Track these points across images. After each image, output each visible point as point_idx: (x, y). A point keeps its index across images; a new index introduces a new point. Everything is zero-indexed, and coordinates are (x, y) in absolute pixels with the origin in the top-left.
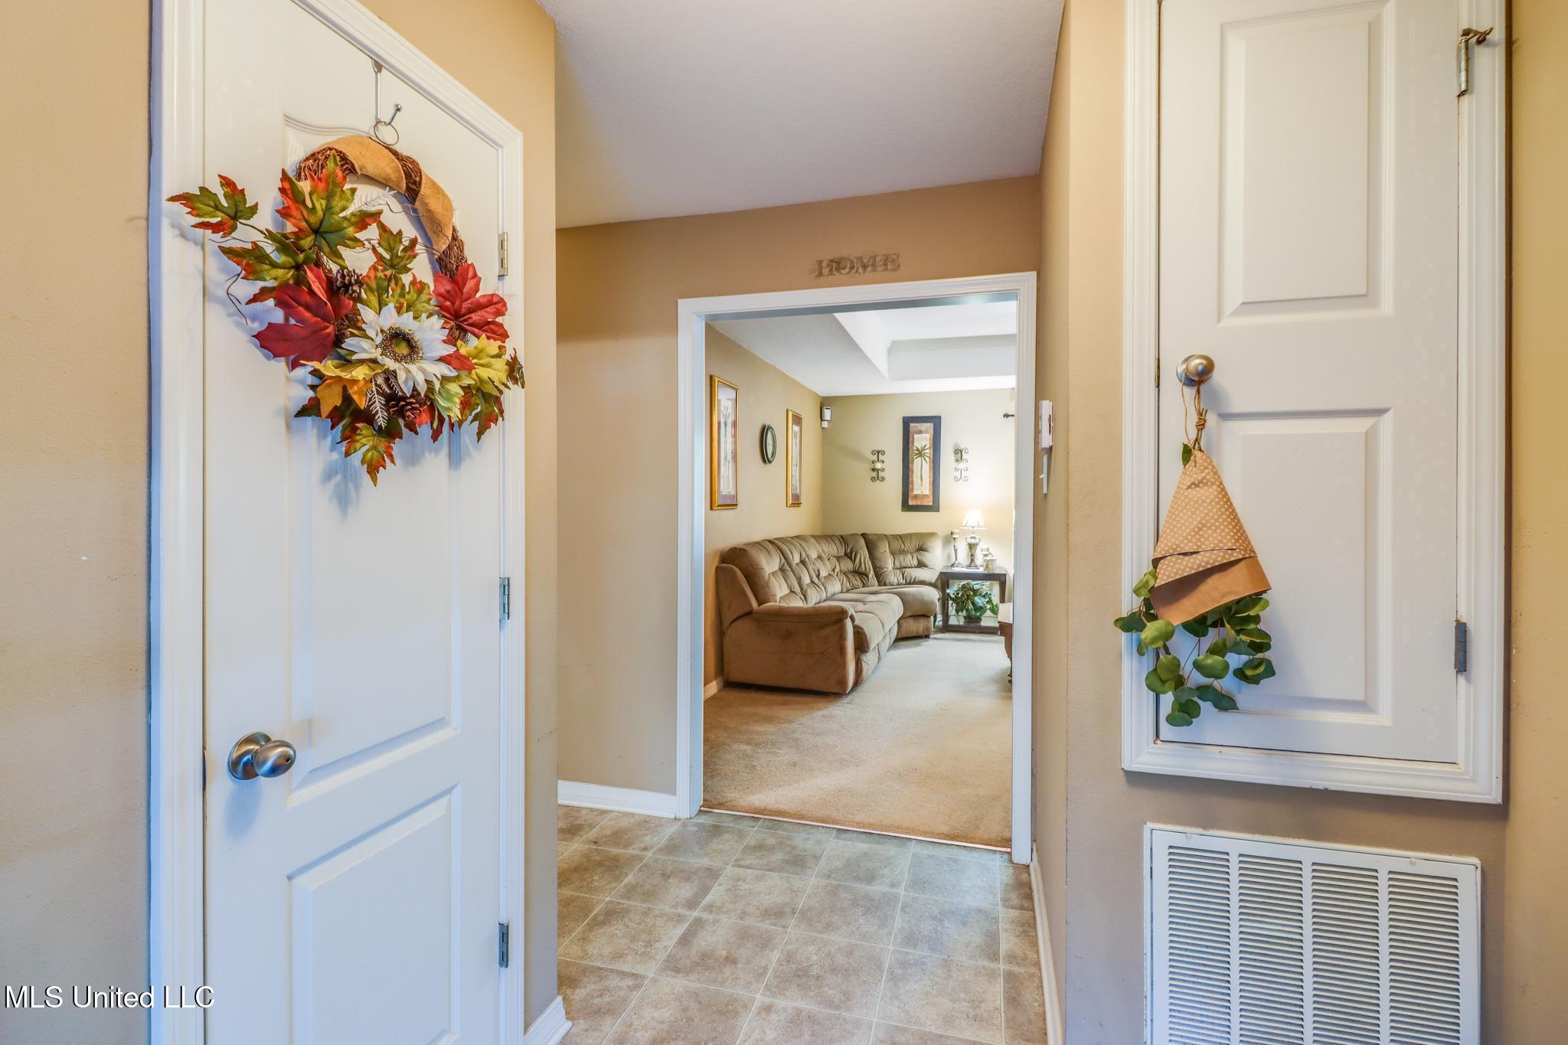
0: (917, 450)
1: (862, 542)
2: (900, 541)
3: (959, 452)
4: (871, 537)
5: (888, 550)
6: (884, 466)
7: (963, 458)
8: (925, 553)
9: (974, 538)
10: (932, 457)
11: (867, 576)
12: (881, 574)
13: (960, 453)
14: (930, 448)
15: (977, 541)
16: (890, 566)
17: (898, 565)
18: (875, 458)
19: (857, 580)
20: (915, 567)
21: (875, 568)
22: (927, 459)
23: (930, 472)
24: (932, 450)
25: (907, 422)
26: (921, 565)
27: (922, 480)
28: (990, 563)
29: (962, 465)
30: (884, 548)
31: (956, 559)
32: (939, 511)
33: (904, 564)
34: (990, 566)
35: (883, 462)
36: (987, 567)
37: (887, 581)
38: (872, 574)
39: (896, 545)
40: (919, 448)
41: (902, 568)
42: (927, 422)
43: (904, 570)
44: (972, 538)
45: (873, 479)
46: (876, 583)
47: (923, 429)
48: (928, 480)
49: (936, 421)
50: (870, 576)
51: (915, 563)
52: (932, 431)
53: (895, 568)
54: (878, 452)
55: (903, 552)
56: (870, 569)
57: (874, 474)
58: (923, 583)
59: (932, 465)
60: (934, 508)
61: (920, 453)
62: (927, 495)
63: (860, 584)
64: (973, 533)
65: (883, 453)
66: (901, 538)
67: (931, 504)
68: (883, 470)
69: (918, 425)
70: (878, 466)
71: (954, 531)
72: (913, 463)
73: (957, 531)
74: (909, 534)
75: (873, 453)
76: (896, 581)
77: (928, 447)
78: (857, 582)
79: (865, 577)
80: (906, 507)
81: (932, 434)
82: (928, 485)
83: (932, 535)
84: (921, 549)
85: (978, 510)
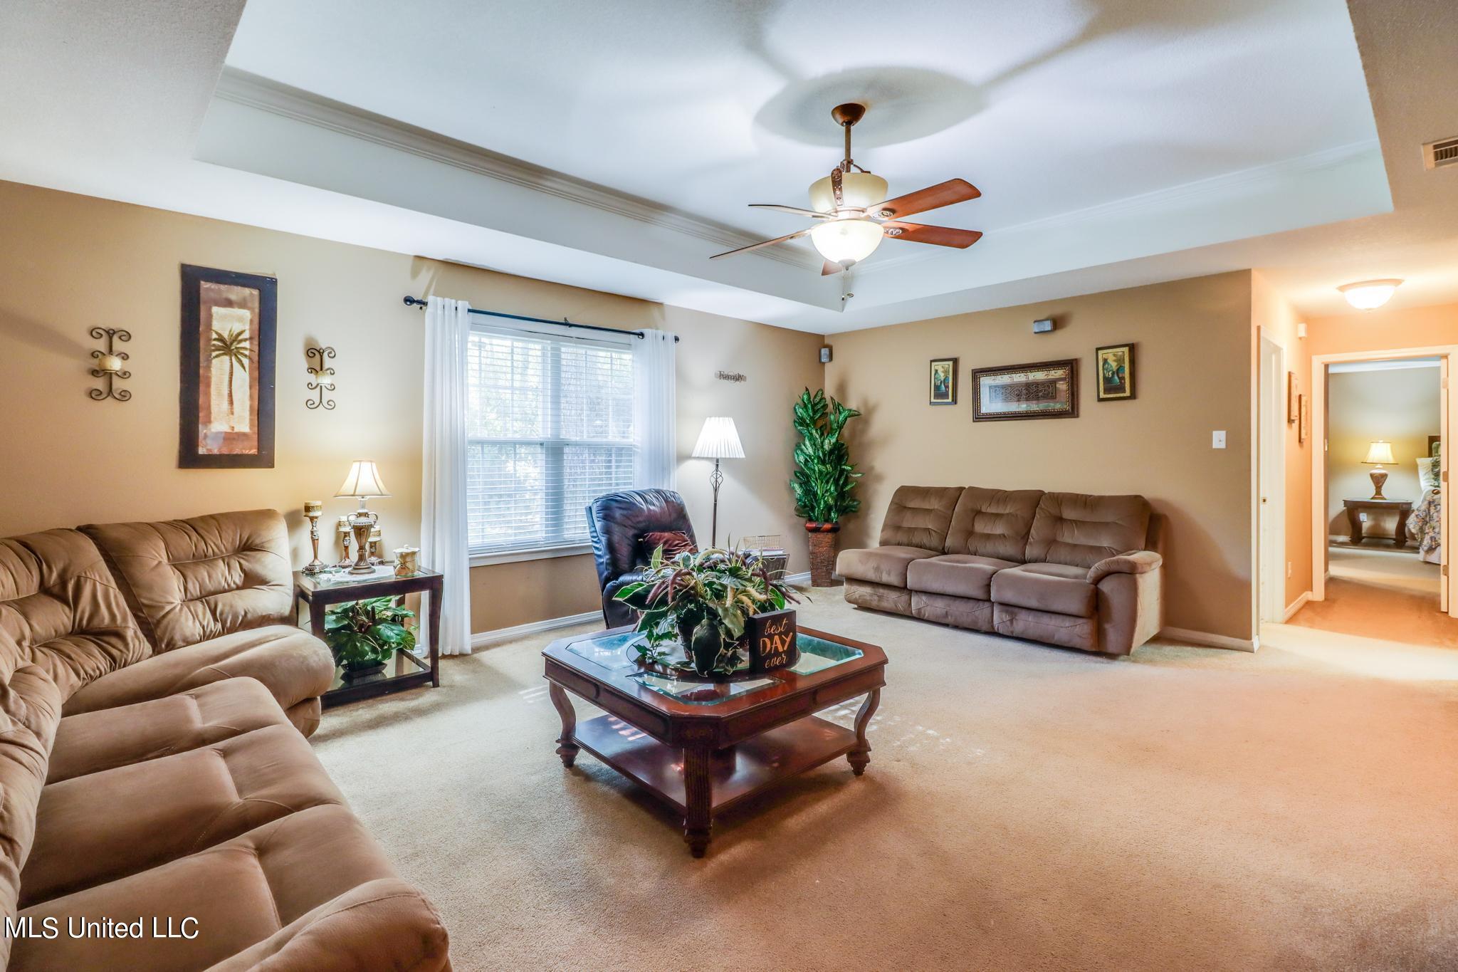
0: (221, 339)
1: (91, 551)
2: (195, 536)
3: (316, 356)
4: (114, 534)
5: (165, 560)
6: (128, 365)
7: (326, 366)
8: (259, 554)
9: (366, 515)
10: (256, 358)
11: (120, 636)
12: (159, 622)
13: (318, 356)
14: (251, 338)
15: (371, 520)
16: (176, 597)
17: (194, 589)
18: (101, 345)
19: (90, 655)
20: (238, 588)
21: (137, 608)
22: (246, 361)
23: (251, 387)
24: (256, 342)
25: (192, 279)
26: (252, 580)
27: (231, 402)
28: (408, 559)
29: (325, 380)
30: (155, 556)
31: (316, 557)
32: (272, 466)
33: (210, 586)
34: (409, 565)
35: (125, 357)
36: (403, 566)
37: (177, 637)
38: (132, 629)
39: (186, 544)
40: (226, 335)
41: (205, 596)
42: (244, 285)
43: (212, 599)
44: (360, 515)
45: (94, 395)
46: (148, 648)
47: (233, 297)
48: (248, 403)
49: (265, 288)
50: (130, 634)
51: (238, 578)
52: (256, 305)
53: (188, 600)
54: (111, 334)
55: (204, 559)
56: (125, 619)
57: (99, 384)
58: (265, 620)
59: (256, 374)
60: (262, 458)
61: (228, 347)
62: (244, 435)
63: (103, 663)
64: (363, 507)
65: (128, 337)
66: (193, 526)
67: (254, 451)
68: (125, 375)
69: (223, 287)
70: (115, 364)
71: (313, 503)
72: (208, 367)
73: (318, 503)
74: (212, 517)
75: (94, 332)
76: (198, 631)
77: (246, 335)
78: (95, 660)
79: (114, 640)
80: (190, 456)
81: (257, 310)
82: (247, 414)
83: (267, 515)
84: (248, 547)
85: (374, 465)
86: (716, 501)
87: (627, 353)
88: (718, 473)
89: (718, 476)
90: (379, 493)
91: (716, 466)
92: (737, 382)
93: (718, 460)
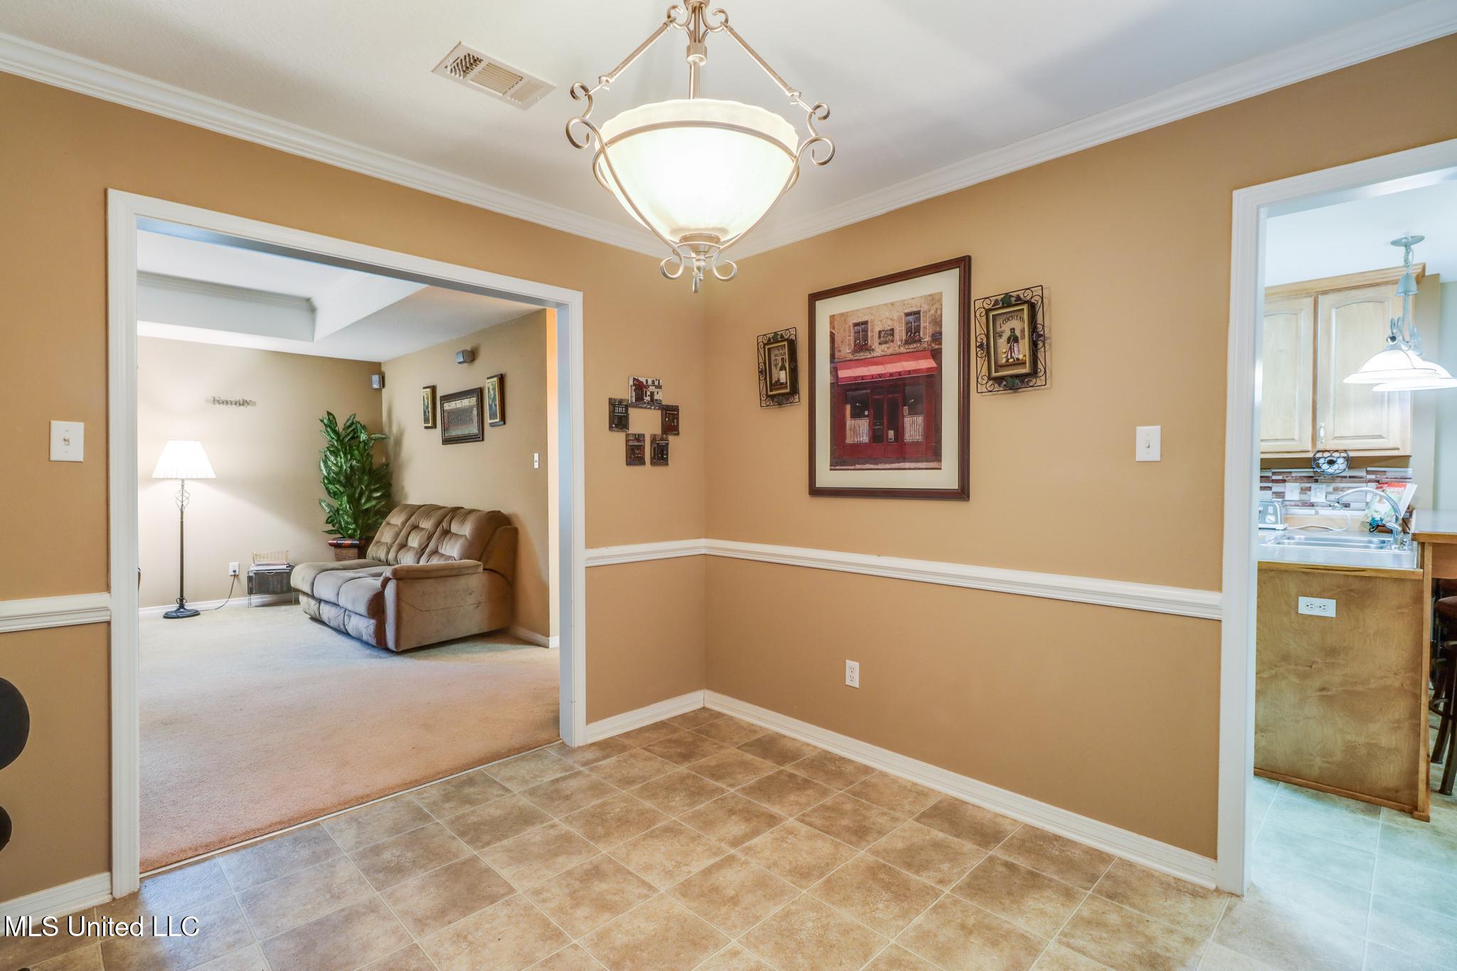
88: (184, 491)
89: (185, 494)
91: (183, 486)
92: (242, 407)
93: (183, 481)
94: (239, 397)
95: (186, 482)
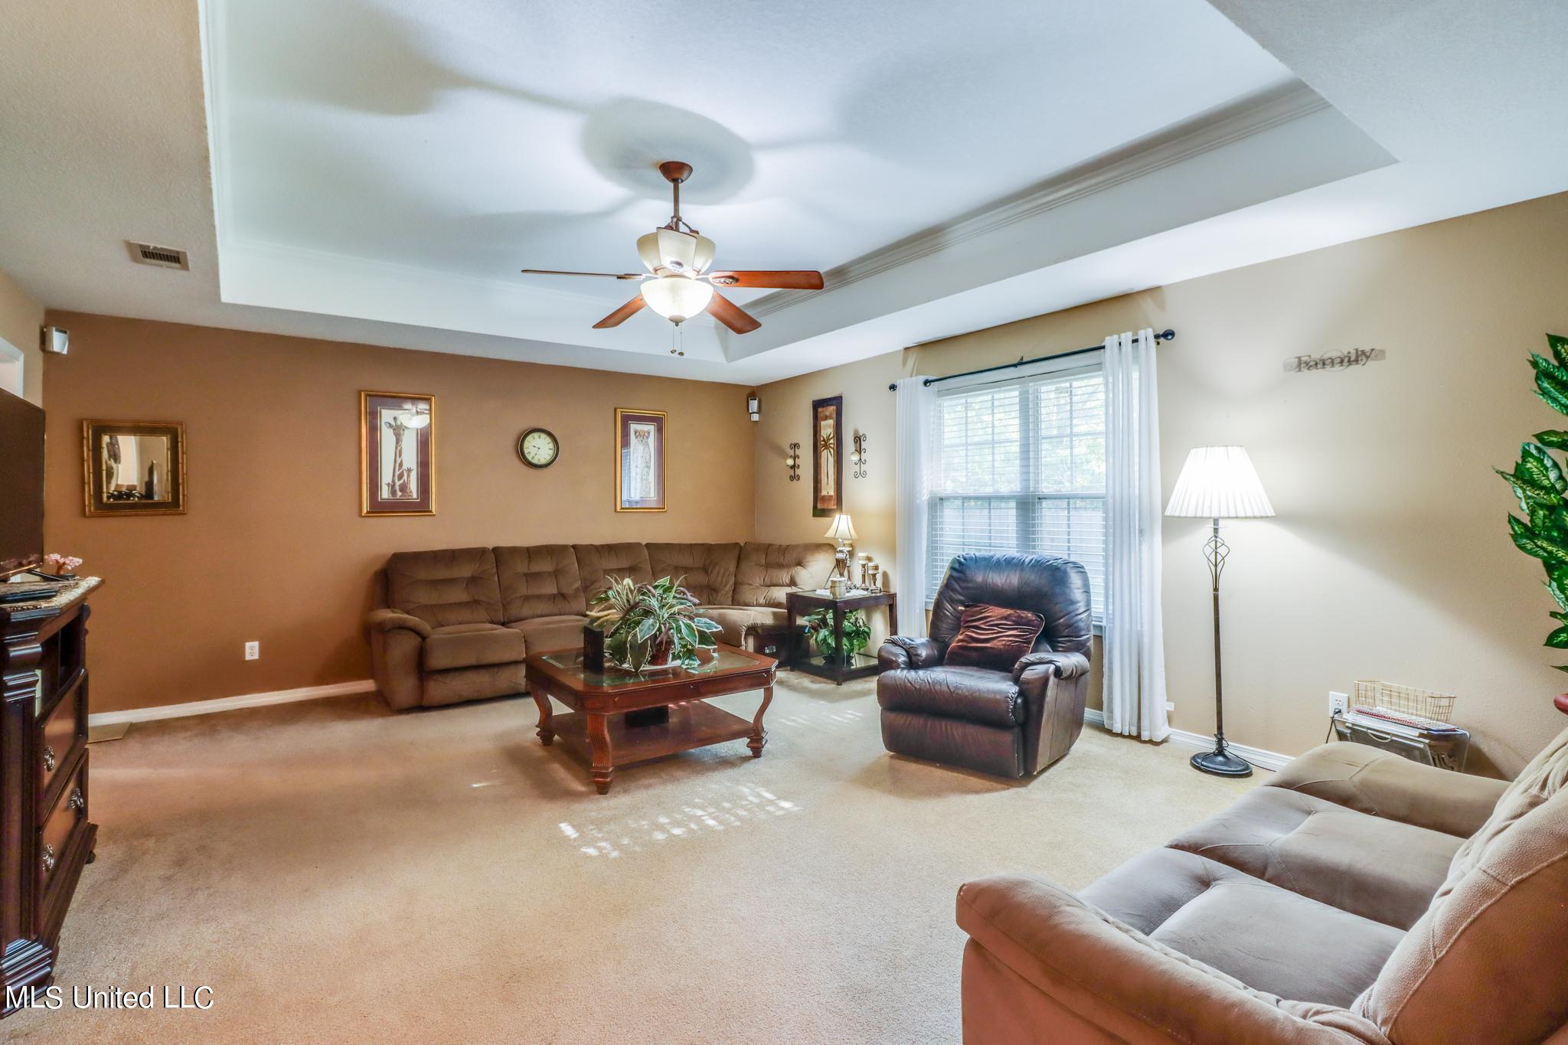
6: (800, 462)
7: (862, 448)
13: (859, 441)
16: (757, 582)
17: (767, 582)
18: (792, 453)
20: (786, 585)
25: (816, 407)
26: (792, 583)
29: (861, 457)
30: (756, 561)
33: (775, 581)
35: (799, 457)
41: (771, 586)
42: (831, 405)
44: (840, 551)
45: (791, 478)
49: (838, 402)
51: (787, 580)
54: (796, 445)
57: (792, 473)
65: (799, 446)
68: (799, 467)
75: (792, 446)
84: (800, 564)
85: (849, 517)
86: (1216, 589)
87: (1095, 377)
88: (1218, 539)
89: (1219, 545)
90: (850, 537)
91: (1216, 530)
92: (1354, 367)
93: (1216, 521)
94: (1348, 347)
95: (1221, 523)
